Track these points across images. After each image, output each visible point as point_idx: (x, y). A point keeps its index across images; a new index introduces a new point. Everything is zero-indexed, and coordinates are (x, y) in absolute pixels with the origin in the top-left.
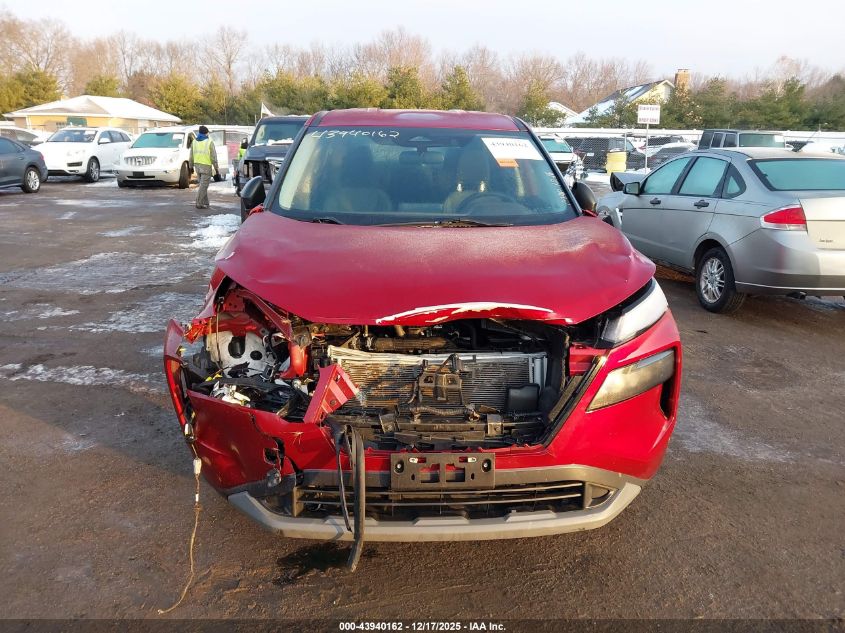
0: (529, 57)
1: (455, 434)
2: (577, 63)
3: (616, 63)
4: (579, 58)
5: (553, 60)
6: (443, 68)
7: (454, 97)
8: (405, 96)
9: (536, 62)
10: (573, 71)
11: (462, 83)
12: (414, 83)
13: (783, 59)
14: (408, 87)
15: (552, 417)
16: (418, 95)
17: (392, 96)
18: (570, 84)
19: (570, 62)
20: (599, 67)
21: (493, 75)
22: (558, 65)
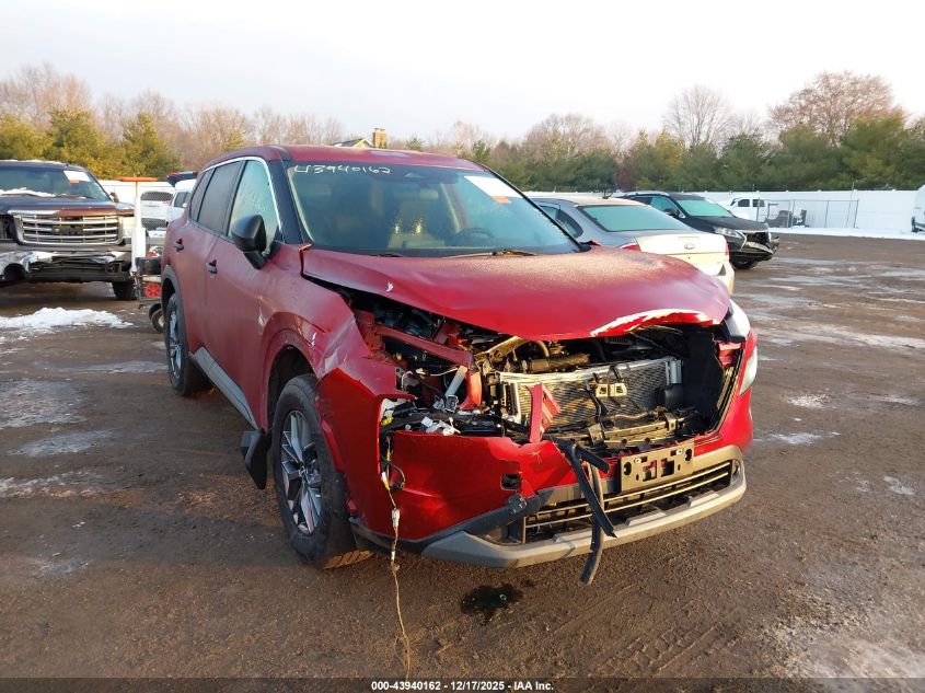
0: (210, 108)
1: (648, 435)
2: (264, 116)
3: (307, 119)
4: (266, 113)
5: (237, 113)
6: (107, 115)
7: (141, 149)
8: (76, 144)
9: (218, 114)
10: (261, 125)
11: (149, 133)
12: (86, 129)
13: (459, 123)
14: (80, 135)
15: (719, 405)
16: (93, 144)
17: (59, 145)
18: (258, 138)
19: (256, 115)
20: (288, 122)
21: (170, 126)
22: (243, 120)
